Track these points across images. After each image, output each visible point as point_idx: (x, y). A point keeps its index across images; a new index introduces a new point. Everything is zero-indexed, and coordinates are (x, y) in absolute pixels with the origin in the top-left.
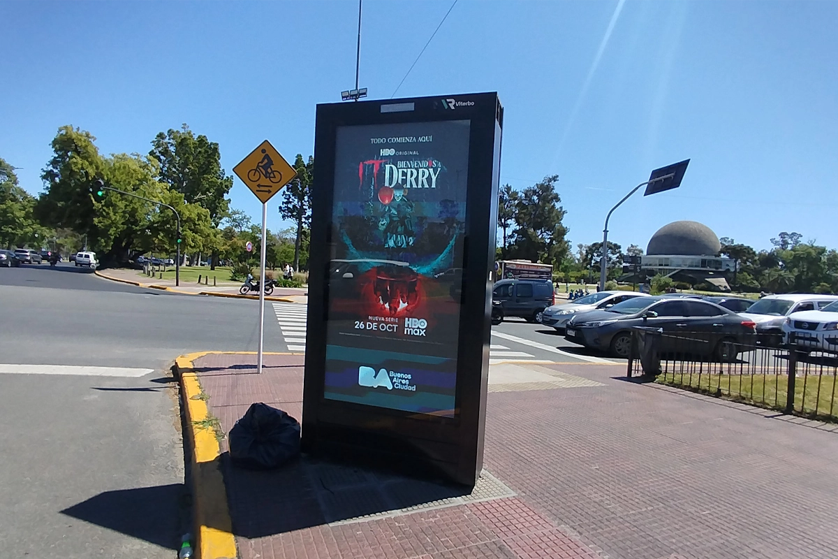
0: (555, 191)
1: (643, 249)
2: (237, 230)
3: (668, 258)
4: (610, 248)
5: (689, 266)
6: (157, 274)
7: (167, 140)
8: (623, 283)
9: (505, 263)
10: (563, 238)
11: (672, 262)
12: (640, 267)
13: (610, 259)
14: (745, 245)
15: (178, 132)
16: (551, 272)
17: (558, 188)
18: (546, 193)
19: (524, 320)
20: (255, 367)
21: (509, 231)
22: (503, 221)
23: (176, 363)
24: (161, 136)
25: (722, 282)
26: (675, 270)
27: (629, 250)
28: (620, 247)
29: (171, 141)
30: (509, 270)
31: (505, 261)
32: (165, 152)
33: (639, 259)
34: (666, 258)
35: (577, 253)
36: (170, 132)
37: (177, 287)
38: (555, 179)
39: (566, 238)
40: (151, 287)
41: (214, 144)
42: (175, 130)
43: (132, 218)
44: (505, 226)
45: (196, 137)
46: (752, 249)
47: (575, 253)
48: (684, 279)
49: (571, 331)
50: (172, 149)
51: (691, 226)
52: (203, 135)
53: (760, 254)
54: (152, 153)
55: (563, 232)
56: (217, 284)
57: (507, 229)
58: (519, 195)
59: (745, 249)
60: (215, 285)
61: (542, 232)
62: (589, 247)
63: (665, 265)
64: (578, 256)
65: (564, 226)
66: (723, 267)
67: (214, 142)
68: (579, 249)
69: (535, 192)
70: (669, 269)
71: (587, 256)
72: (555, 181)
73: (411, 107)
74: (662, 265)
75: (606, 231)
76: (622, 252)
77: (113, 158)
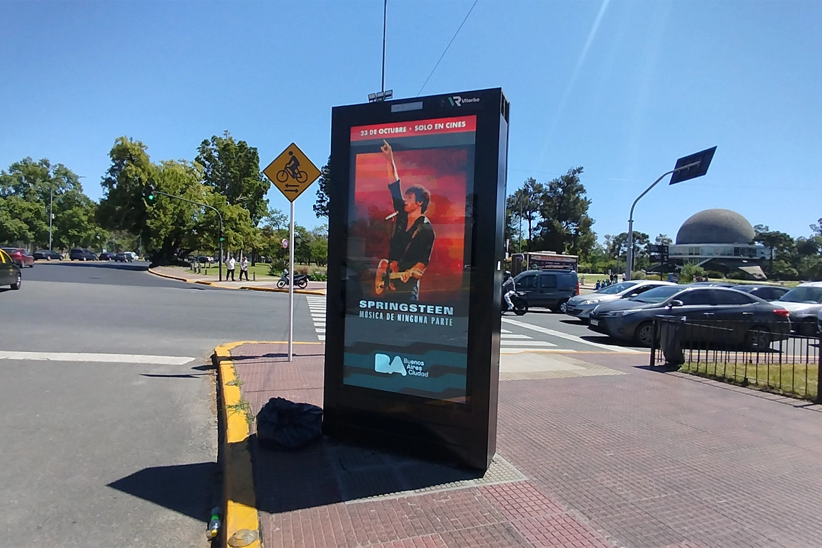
0: (580, 183)
1: (672, 239)
2: (274, 228)
3: (699, 247)
4: (638, 238)
5: (722, 255)
6: (203, 270)
7: (210, 147)
8: (652, 272)
9: (530, 255)
10: (589, 229)
11: (702, 251)
12: (667, 256)
13: (639, 248)
14: (782, 232)
15: (220, 138)
16: (576, 263)
17: (582, 179)
18: (570, 184)
19: (549, 310)
20: (286, 355)
21: (534, 224)
22: (528, 214)
23: (215, 352)
24: (205, 142)
25: (756, 270)
26: (706, 258)
27: (657, 240)
28: (648, 237)
29: (215, 147)
30: (534, 261)
31: (530, 253)
32: (209, 158)
33: (666, 248)
34: (696, 247)
35: (604, 243)
36: (214, 138)
37: (220, 283)
38: (579, 170)
39: (593, 228)
40: (197, 282)
41: (253, 149)
42: (218, 137)
43: (180, 219)
44: (530, 219)
45: (236, 143)
46: (788, 236)
47: (601, 243)
48: (715, 268)
49: (594, 321)
50: (216, 154)
51: (722, 215)
52: (243, 140)
53: (798, 241)
54: (197, 159)
55: (588, 223)
56: (256, 279)
57: (532, 221)
58: (544, 188)
59: (782, 236)
60: (254, 280)
61: (567, 224)
62: (616, 238)
63: (696, 254)
64: (606, 247)
65: (590, 216)
66: (757, 255)
67: (253, 147)
68: (606, 239)
69: (559, 185)
70: (700, 258)
71: (614, 246)
72: (579, 173)
73: (419, 105)
74: (692, 254)
75: (631, 221)
76: (650, 242)
77: (162, 165)
